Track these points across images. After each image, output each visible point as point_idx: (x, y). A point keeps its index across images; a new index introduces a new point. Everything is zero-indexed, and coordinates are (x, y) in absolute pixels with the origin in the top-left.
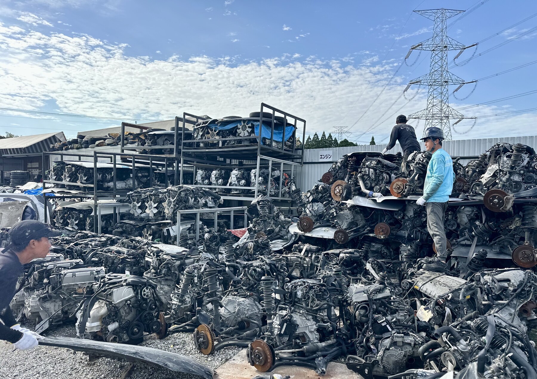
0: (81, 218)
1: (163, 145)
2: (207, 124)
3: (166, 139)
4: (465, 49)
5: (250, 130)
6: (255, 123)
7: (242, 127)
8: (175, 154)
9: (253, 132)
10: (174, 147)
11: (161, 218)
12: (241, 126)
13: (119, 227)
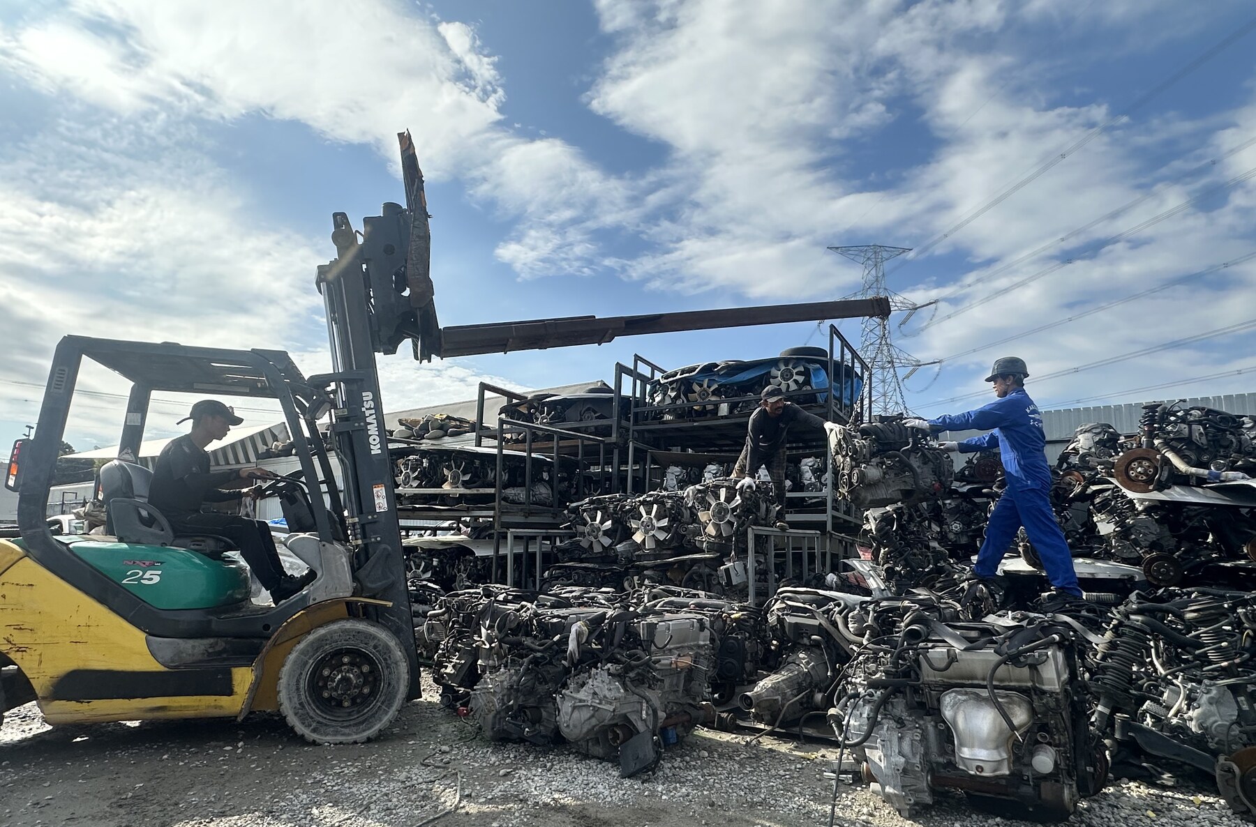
0: (436, 567)
1: (581, 420)
2: (693, 373)
3: (588, 409)
4: (916, 309)
5: (801, 379)
6: (811, 367)
7: (782, 373)
8: (614, 435)
9: (807, 382)
10: (613, 421)
11: (669, 552)
12: (779, 373)
13: (559, 577)
